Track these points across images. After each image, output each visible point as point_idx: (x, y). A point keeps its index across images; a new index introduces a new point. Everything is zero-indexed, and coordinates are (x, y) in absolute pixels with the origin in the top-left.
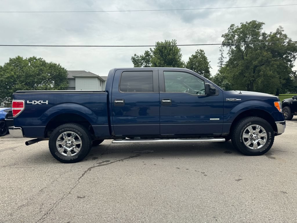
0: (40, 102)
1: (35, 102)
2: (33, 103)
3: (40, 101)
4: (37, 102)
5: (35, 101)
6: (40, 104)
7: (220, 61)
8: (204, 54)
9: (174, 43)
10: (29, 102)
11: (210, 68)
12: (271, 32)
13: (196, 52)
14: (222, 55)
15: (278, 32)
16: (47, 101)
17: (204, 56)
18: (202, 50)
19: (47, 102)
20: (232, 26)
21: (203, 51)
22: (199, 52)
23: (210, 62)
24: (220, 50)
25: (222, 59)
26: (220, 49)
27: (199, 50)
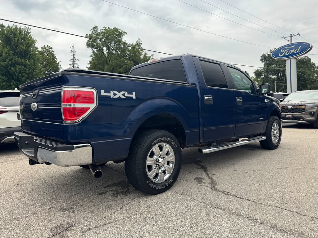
0: (124, 95)
1: (115, 94)
2: (111, 94)
3: (123, 93)
4: (119, 95)
5: (116, 92)
6: (123, 97)
7: (71, 62)
8: (53, 52)
9: (26, 30)
10: (105, 93)
11: (61, 69)
12: (130, 43)
13: (43, 48)
14: (74, 56)
15: (138, 45)
16: (134, 93)
17: (53, 54)
18: (49, 47)
19: (134, 95)
20: (95, 27)
21: (52, 49)
22: (47, 48)
23: (60, 61)
24: (72, 51)
25: (74, 61)
26: (71, 49)
27: (46, 46)
